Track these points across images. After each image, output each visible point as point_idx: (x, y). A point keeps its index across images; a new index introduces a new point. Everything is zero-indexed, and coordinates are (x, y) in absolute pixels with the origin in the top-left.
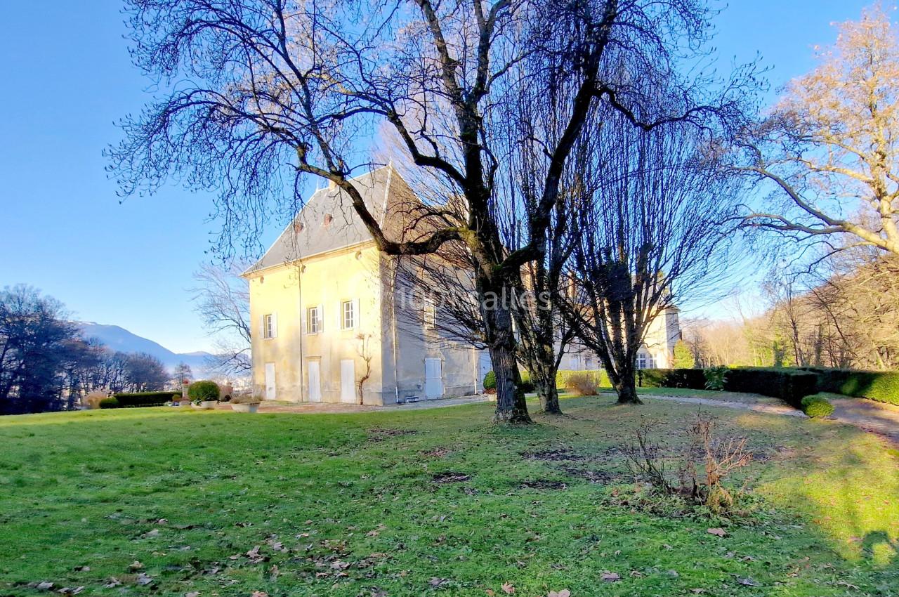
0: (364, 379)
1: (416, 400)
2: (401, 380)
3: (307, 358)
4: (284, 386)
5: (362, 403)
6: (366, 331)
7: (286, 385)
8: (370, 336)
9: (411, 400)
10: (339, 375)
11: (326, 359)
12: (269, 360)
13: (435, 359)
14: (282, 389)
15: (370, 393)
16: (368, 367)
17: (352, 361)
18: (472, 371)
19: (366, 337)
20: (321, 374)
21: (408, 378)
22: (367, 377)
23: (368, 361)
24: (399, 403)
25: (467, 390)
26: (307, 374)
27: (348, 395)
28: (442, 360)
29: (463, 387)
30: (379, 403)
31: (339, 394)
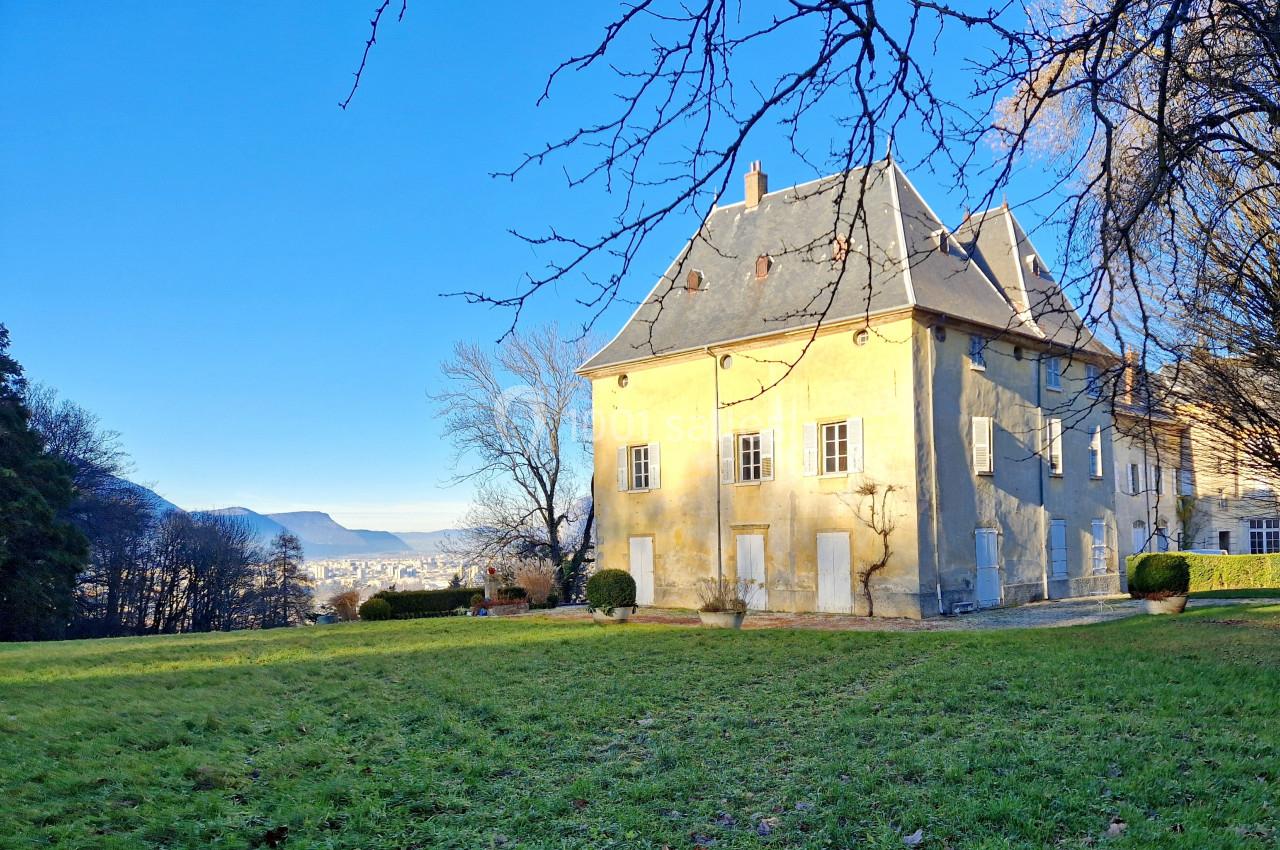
0: (875, 568)
1: (969, 608)
2: (944, 571)
3: (734, 528)
4: (673, 578)
5: (871, 614)
6: (880, 477)
7: (680, 576)
8: (890, 489)
9: (963, 610)
10: (812, 560)
11: (781, 532)
12: (641, 529)
13: (989, 531)
14: (673, 585)
15: (891, 596)
16: (886, 547)
17: (847, 535)
19: (881, 490)
20: (768, 559)
21: (953, 567)
22: (883, 564)
23: (885, 536)
24: (945, 615)
25: (1034, 591)
26: (733, 558)
27: (835, 597)
28: (999, 534)
29: (1028, 586)
30: (913, 611)
31: (814, 595)
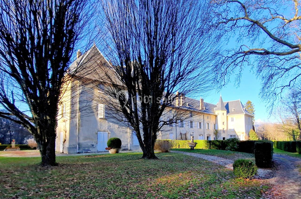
1: (89, 152)
2: (81, 142)
5: (63, 152)
10: (60, 139)
13: (104, 132)
17: (63, 133)
18: (127, 139)
19: (66, 121)
22: (66, 140)
24: (79, 153)
31: (60, 148)
